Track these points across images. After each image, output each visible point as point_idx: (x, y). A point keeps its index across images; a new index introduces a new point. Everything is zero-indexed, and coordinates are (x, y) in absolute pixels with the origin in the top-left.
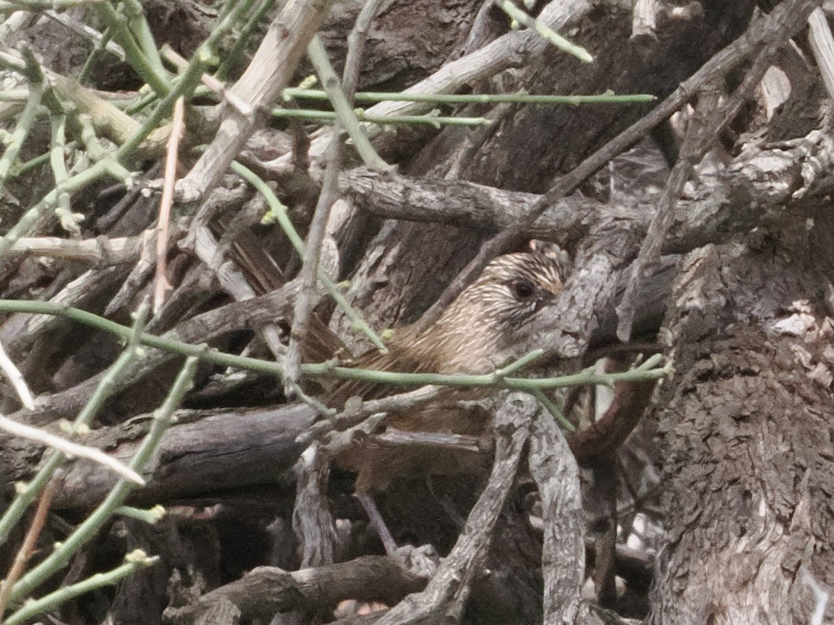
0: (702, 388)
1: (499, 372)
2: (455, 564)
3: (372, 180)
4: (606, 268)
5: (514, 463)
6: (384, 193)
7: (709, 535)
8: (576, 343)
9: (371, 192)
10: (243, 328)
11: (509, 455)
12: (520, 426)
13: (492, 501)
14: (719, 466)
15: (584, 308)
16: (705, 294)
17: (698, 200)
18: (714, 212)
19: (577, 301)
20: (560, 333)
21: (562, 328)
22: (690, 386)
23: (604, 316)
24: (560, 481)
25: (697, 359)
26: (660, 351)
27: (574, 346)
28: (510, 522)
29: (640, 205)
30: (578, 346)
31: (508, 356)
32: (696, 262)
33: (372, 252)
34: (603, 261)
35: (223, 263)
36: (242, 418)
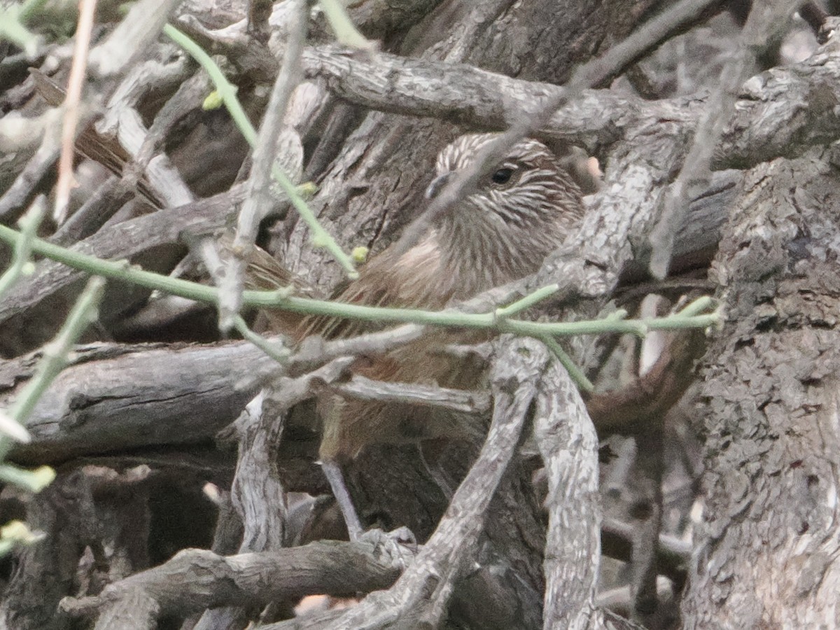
0: (762, 340)
1: (500, 311)
2: (434, 555)
3: (350, 60)
4: (644, 183)
5: (516, 428)
6: (364, 77)
7: (760, 531)
8: (602, 277)
9: (349, 75)
10: (175, 241)
11: (510, 419)
12: (525, 381)
13: (486, 476)
14: (778, 442)
15: (616, 233)
16: (771, 221)
17: (766, 101)
18: (786, 117)
19: (607, 224)
20: (584, 263)
21: (587, 257)
22: (746, 338)
23: (639, 244)
24: (573, 454)
25: (758, 303)
26: (710, 291)
27: (600, 281)
28: (512, 503)
29: (692, 104)
30: (606, 282)
31: (513, 291)
32: (763, 180)
33: (349, 151)
34: (642, 173)
35: (152, 156)
36: (176, 356)
